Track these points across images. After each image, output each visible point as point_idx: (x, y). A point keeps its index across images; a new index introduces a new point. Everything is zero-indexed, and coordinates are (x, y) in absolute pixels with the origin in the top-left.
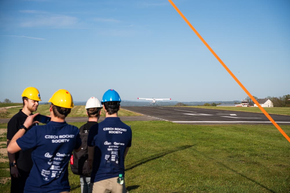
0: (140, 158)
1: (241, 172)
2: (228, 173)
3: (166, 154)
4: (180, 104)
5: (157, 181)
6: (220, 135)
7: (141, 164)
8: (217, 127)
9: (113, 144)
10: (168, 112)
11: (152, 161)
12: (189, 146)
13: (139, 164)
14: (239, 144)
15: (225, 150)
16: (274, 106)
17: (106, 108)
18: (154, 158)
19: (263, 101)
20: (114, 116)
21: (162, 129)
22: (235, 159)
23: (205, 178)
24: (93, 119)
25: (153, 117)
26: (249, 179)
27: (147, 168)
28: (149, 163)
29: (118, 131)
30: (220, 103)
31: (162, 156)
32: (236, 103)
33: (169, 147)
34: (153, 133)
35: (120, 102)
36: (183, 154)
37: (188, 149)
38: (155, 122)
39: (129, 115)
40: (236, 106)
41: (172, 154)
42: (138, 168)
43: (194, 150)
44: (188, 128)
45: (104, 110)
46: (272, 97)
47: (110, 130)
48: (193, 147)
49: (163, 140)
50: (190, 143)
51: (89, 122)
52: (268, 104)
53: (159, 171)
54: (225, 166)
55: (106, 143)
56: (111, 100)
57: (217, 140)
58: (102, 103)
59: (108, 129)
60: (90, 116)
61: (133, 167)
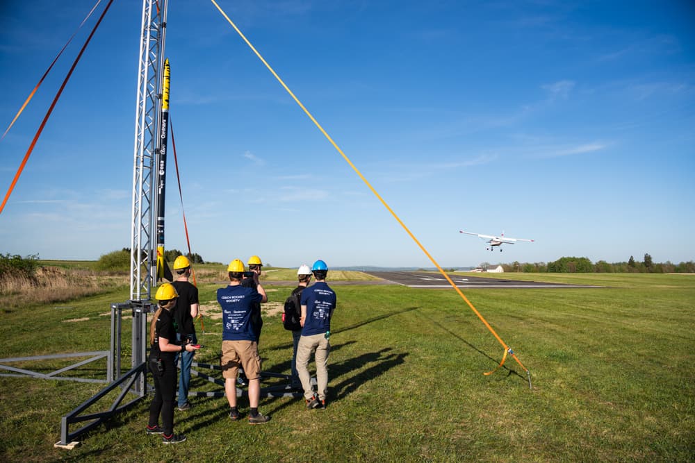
0: (367, 318)
1: (451, 330)
2: (441, 331)
3: (392, 314)
4: (422, 270)
5: (376, 338)
6: (447, 298)
7: (366, 323)
8: (447, 291)
9: (322, 303)
10: (407, 277)
11: (377, 321)
12: (415, 308)
13: (364, 324)
14: (460, 306)
15: (446, 311)
16: (505, 271)
17: (315, 276)
18: (379, 318)
19: (494, 267)
20: (322, 281)
21: (396, 293)
22: (451, 319)
23: (419, 336)
24: (304, 284)
25: (392, 282)
26: (456, 336)
27: (370, 327)
28: (374, 323)
29: (326, 293)
30: (457, 269)
31: (387, 317)
32: (471, 269)
33: (397, 309)
34: (388, 296)
35: (327, 271)
36: (407, 315)
37: (413, 311)
38: (392, 286)
39: (371, 280)
40: (472, 271)
41: (397, 315)
42: (363, 326)
43: (418, 311)
44: (420, 291)
45: (313, 277)
46: (502, 263)
47: (321, 292)
48: (419, 309)
49: (394, 302)
50: (417, 305)
51: (299, 286)
52: (500, 270)
53: (380, 329)
54: (440, 325)
55: (316, 302)
56: (319, 269)
57: (442, 302)
58: (313, 271)
59: (318, 290)
60: (300, 281)
61: (359, 326)
